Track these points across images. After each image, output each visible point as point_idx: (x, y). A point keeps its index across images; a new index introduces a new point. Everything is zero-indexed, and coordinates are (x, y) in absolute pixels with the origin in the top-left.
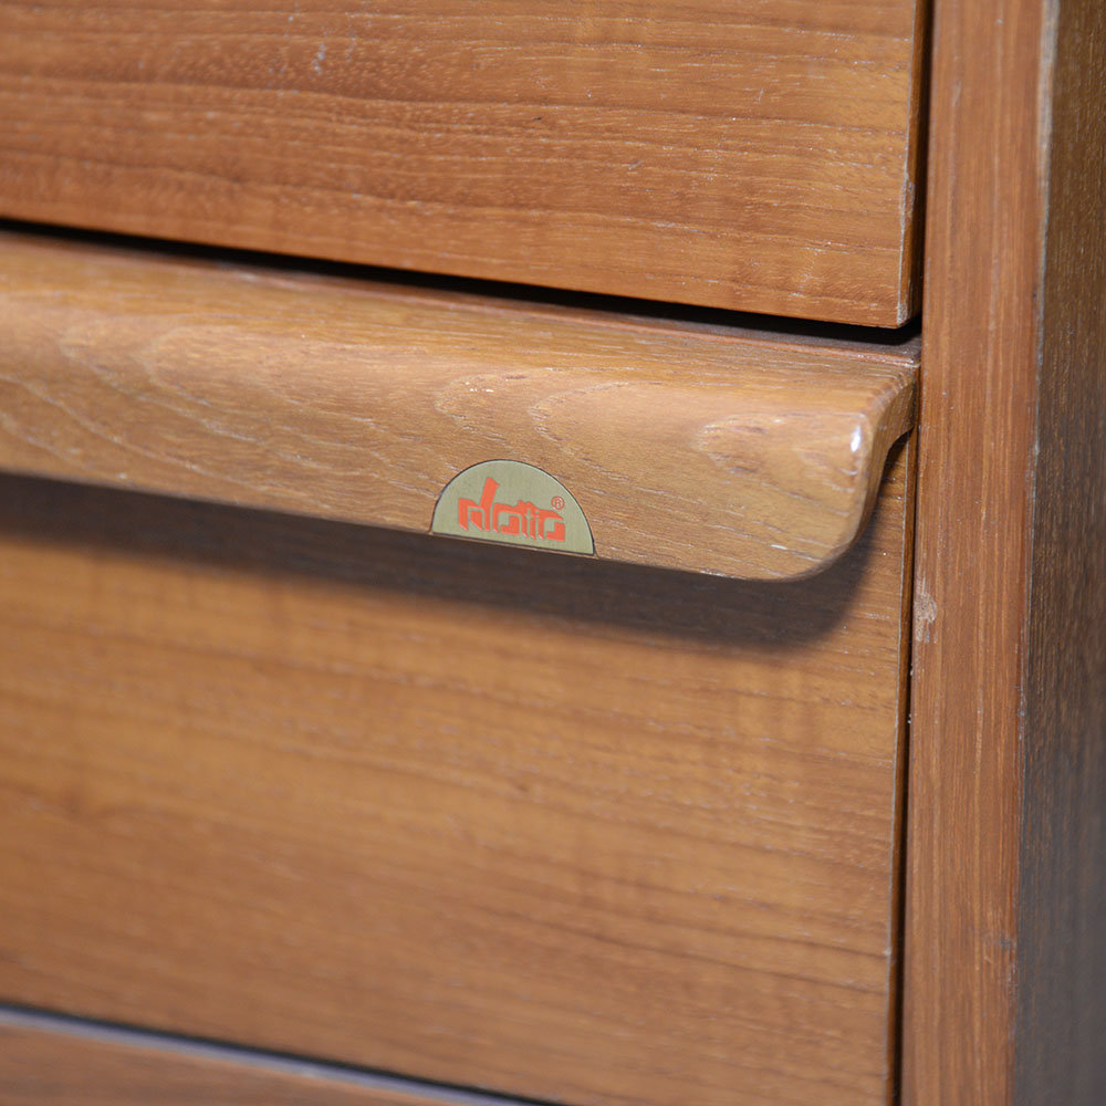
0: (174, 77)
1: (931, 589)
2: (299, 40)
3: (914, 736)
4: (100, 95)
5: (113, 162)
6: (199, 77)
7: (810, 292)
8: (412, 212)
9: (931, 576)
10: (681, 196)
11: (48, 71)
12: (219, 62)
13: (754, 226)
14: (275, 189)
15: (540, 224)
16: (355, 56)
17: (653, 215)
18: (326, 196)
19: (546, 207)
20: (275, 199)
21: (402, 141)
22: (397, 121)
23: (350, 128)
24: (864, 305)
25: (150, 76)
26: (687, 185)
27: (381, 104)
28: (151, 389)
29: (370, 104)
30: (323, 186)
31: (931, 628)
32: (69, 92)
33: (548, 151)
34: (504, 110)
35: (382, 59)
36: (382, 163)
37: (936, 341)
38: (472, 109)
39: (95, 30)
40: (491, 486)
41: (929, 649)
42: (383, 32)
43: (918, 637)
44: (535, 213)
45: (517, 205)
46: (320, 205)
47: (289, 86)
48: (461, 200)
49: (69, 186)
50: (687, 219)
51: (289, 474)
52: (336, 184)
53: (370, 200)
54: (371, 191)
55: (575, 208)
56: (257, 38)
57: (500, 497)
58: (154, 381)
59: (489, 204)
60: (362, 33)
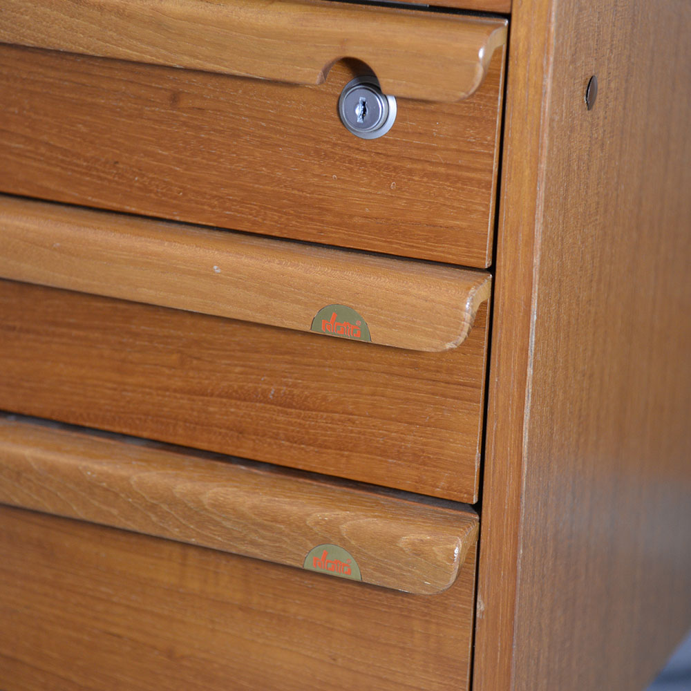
0: (220, 396)
1: (483, 598)
2: (265, 386)
3: (476, 651)
4: (193, 400)
5: (197, 424)
6: (229, 397)
7: (443, 488)
8: (302, 449)
9: (483, 595)
10: (398, 451)
11: (175, 391)
12: (236, 392)
13: (424, 464)
14: (254, 437)
15: (348, 457)
16: (285, 393)
17: (388, 457)
18: (272, 441)
19: (351, 451)
20: (254, 440)
21: (300, 424)
22: (299, 417)
23: (281, 418)
24: (462, 495)
25: (212, 395)
26: (400, 447)
27: (293, 410)
28: (206, 510)
29: (289, 410)
30: (271, 437)
31: (482, 613)
32: (182, 398)
33: (352, 432)
34: (336, 416)
35: (293, 395)
36: (293, 431)
37: (487, 513)
38: (325, 415)
39: (193, 378)
40: (325, 554)
41: (482, 621)
42: (295, 386)
43: (478, 615)
44: (346, 453)
45: (340, 449)
46: (270, 444)
47: (261, 402)
48: (320, 446)
49: (181, 431)
50: (400, 459)
51: (253, 543)
52: (276, 437)
53: (288, 444)
54: (288, 440)
55: (360, 452)
56: (250, 385)
57: (328, 558)
58: (207, 507)
59: (330, 448)
60: (287, 386)
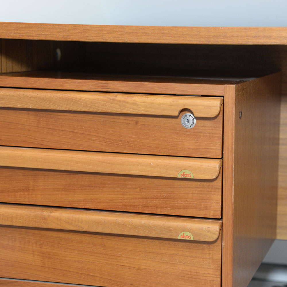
0: (151, 198)
1: (224, 242)
2: (163, 194)
3: (223, 256)
4: (143, 200)
5: (145, 206)
6: (153, 198)
7: (212, 215)
8: (174, 210)
9: (224, 241)
10: (200, 207)
11: (138, 198)
12: (155, 197)
13: (207, 210)
14: (161, 208)
15: (186, 210)
16: (169, 196)
17: (197, 209)
18: (166, 208)
19: (187, 209)
20: (161, 209)
21: (173, 203)
22: (173, 201)
23: (168, 202)
24: (217, 216)
25: (148, 198)
26: (200, 206)
27: (171, 200)
28: (150, 227)
29: (170, 200)
30: (165, 208)
31: (224, 246)
32: (141, 200)
33: (187, 203)
34: (183, 200)
35: (171, 196)
36: (171, 205)
37: (224, 219)
38: (180, 200)
39: (143, 194)
40: (184, 234)
41: (224, 248)
42: (171, 193)
43: (223, 247)
44: (186, 209)
45: (184, 209)
46: (165, 209)
47: (162, 198)
48: (179, 208)
49: (140, 209)
50: (200, 209)
51: (164, 234)
52: (167, 207)
53: (170, 209)
54: (170, 208)
55: (190, 209)
56: (159, 194)
57: (184, 235)
58: (151, 226)
59: (181, 208)
60: (169, 193)
